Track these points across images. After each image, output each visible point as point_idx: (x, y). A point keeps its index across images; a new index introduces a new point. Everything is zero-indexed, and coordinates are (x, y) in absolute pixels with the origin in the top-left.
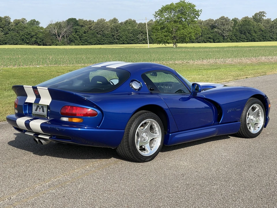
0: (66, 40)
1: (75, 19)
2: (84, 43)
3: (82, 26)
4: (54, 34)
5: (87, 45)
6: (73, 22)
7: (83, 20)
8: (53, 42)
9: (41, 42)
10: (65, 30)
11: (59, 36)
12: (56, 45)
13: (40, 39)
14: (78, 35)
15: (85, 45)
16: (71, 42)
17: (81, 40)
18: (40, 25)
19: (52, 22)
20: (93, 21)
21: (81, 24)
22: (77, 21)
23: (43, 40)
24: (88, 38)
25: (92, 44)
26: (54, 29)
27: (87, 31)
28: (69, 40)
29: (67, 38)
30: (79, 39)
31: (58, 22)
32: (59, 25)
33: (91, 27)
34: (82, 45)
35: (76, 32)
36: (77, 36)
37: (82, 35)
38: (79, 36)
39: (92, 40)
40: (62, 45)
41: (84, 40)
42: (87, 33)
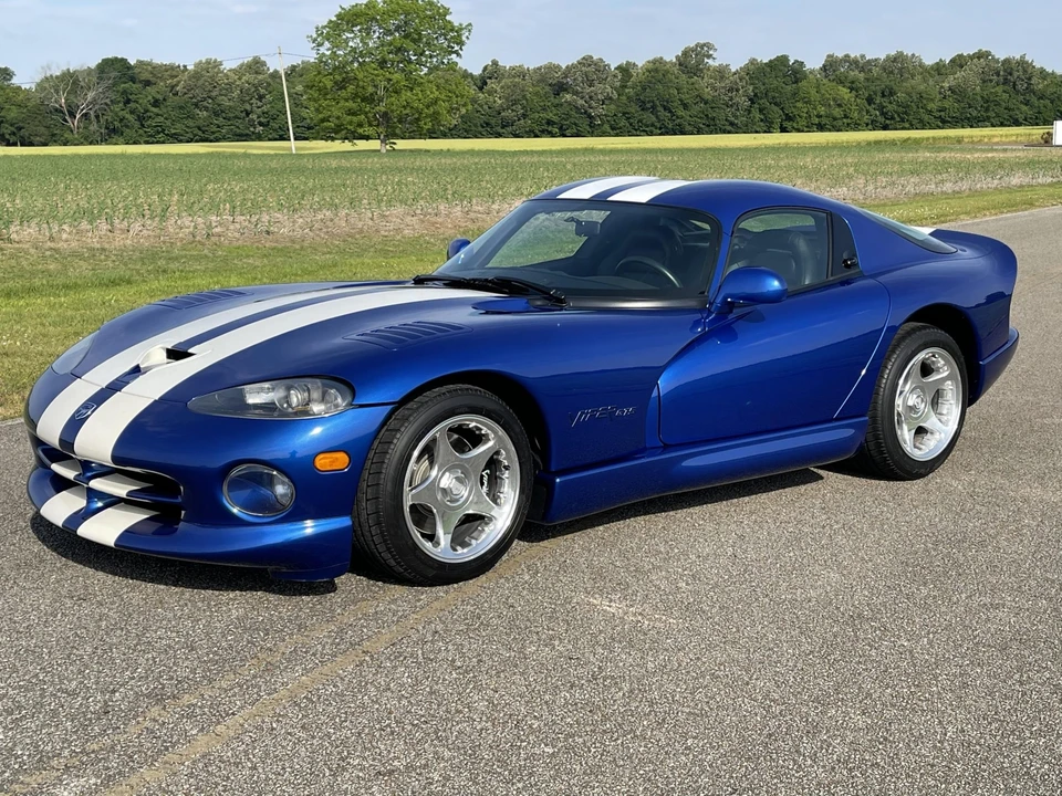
0: (94, 127)
1: (123, 61)
2: (151, 136)
3: (148, 83)
4: (56, 110)
5: (163, 143)
6: (116, 71)
7: (149, 64)
8: (54, 135)
9: (14, 134)
10: (91, 95)
11: (73, 115)
12: (65, 145)
13: (12, 125)
14: (132, 112)
15: (158, 142)
16: (111, 134)
17: (143, 126)
18: (15, 81)
19: (50, 69)
20: (185, 66)
21: (145, 76)
22: (129, 67)
23: (20, 129)
24: (166, 119)
25: (181, 141)
26: (57, 92)
27: (164, 100)
28: (107, 128)
29: (99, 121)
30: (137, 124)
31: (68, 70)
32: (71, 81)
33: (177, 85)
34: (147, 143)
35: (128, 101)
36: (128, 116)
37: (147, 111)
38: (139, 116)
39: (178, 128)
40: (82, 144)
41: (156, 126)
42: (162, 106)
